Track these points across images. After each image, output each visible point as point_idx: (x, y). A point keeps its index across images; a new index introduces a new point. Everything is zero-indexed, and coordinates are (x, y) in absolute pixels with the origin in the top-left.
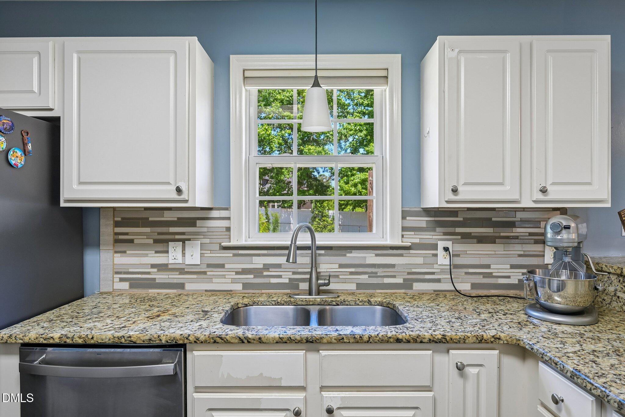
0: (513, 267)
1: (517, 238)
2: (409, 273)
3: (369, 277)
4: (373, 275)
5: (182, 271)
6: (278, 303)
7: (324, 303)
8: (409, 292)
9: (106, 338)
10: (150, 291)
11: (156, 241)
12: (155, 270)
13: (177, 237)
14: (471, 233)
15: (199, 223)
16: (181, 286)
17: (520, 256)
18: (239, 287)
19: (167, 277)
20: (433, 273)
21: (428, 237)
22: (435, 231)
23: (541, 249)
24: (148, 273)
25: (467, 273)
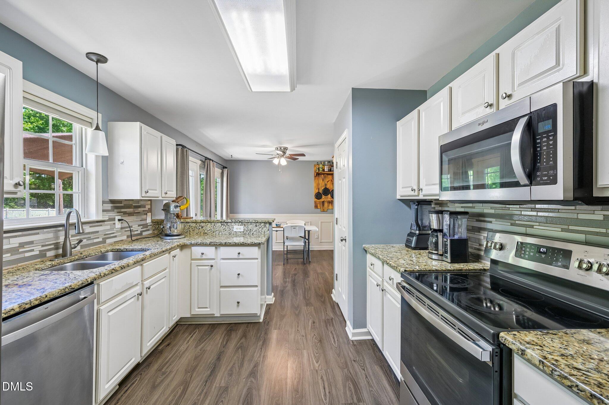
0: (139, 226)
1: (139, 213)
2: (105, 235)
3: (87, 240)
8: (105, 245)
9: (56, 293)
14: (126, 212)
17: (141, 220)
20: (113, 233)
21: (112, 214)
22: (114, 211)
23: (146, 217)
25: (125, 231)
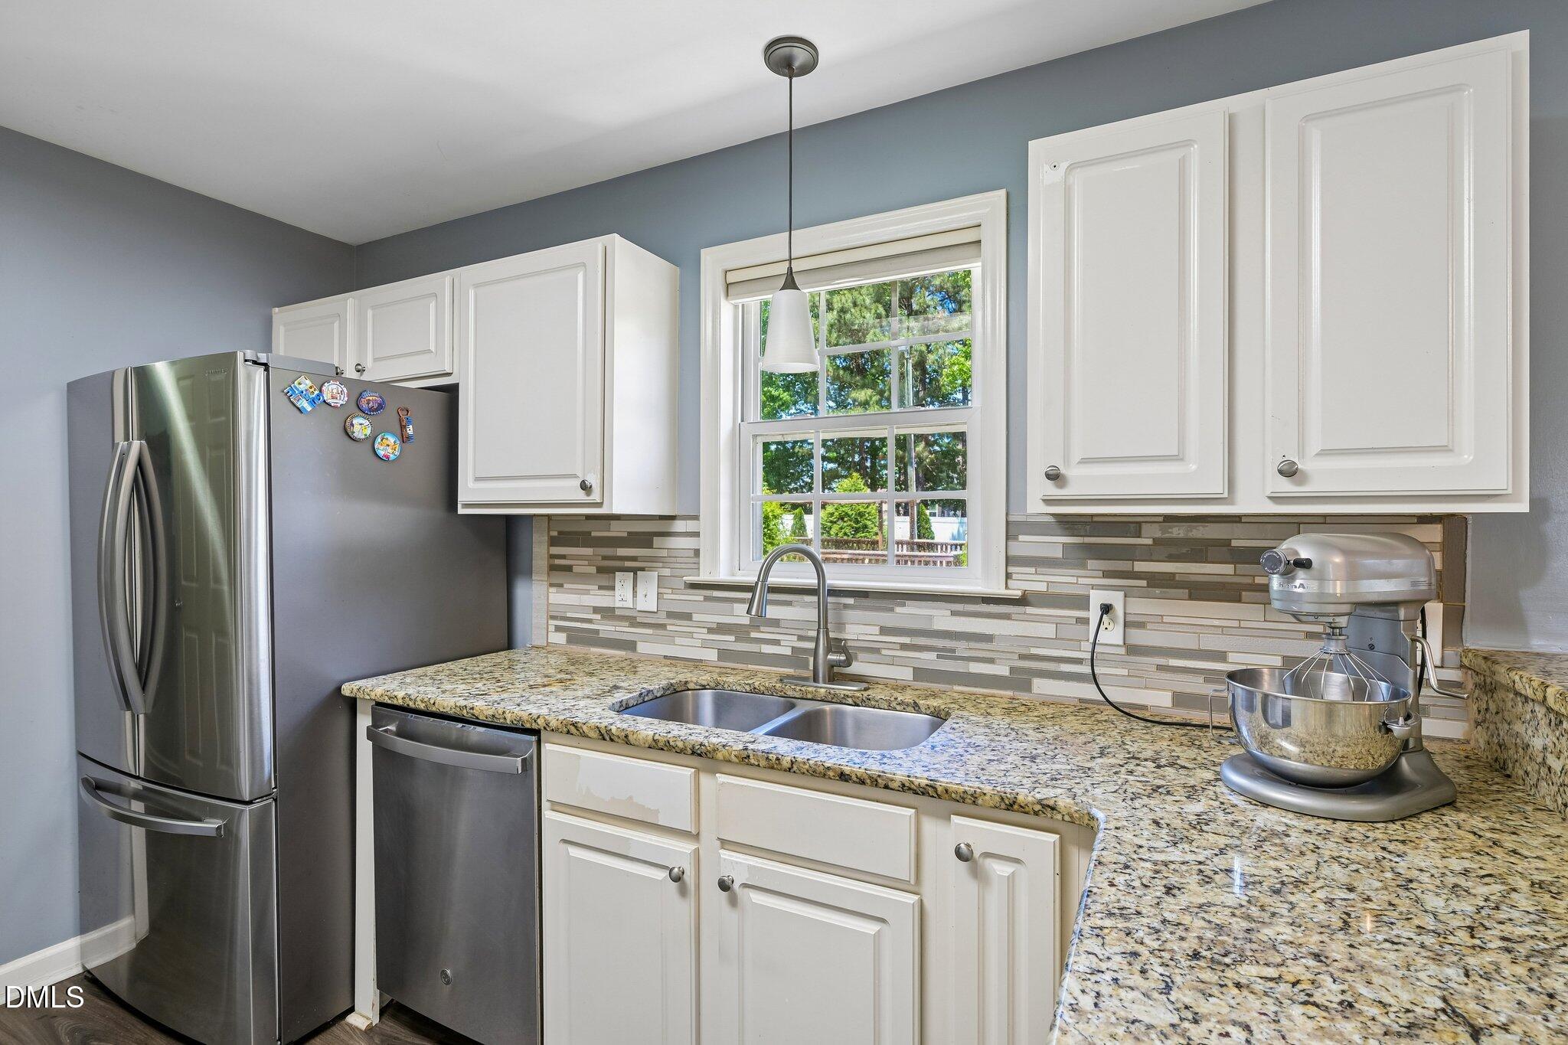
2: (1022, 657)
3: (938, 657)
4: (945, 654)
5: (633, 621)
6: (755, 688)
7: (833, 698)
8: (1023, 696)
10: (594, 650)
11: (601, 570)
12: (598, 617)
13: (628, 564)
14: (1173, 574)
15: (657, 541)
16: (631, 646)
18: (712, 655)
19: (613, 629)
20: (1078, 661)
21: (1066, 580)
22: (1084, 567)
24: (590, 621)
25: (1160, 668)
